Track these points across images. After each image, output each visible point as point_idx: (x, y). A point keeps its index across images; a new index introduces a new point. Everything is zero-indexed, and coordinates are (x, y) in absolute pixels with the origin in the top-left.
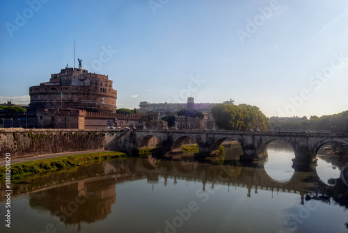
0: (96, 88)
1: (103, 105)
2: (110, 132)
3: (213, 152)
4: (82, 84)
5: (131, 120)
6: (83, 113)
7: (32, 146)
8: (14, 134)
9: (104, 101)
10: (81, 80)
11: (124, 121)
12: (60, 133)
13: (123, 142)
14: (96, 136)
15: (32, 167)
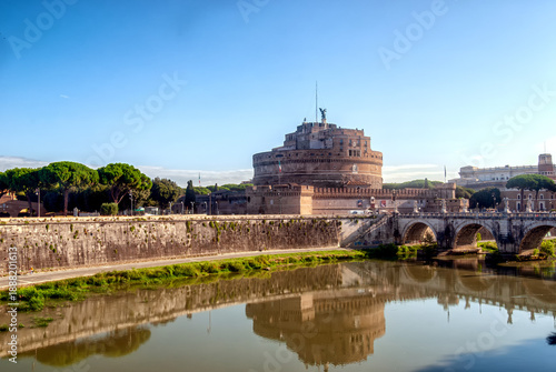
0: (341, 150)
1: (354, 176)
2: (351, 219)
3: (526, 253)
4: (323, 147)
5: (400, 198)
6: (307, 190)
7: (215, 240)
8: (187, 223)
9: (355, 170)
10: (322, 140)
11: (387, 201)
12: (263, 222)
13: (374, 234)
14: (326, 225)
15: (188, 270)
